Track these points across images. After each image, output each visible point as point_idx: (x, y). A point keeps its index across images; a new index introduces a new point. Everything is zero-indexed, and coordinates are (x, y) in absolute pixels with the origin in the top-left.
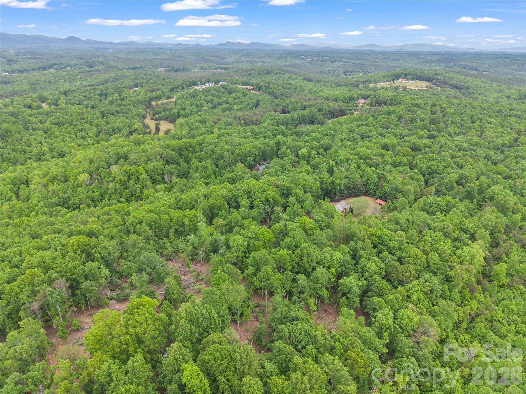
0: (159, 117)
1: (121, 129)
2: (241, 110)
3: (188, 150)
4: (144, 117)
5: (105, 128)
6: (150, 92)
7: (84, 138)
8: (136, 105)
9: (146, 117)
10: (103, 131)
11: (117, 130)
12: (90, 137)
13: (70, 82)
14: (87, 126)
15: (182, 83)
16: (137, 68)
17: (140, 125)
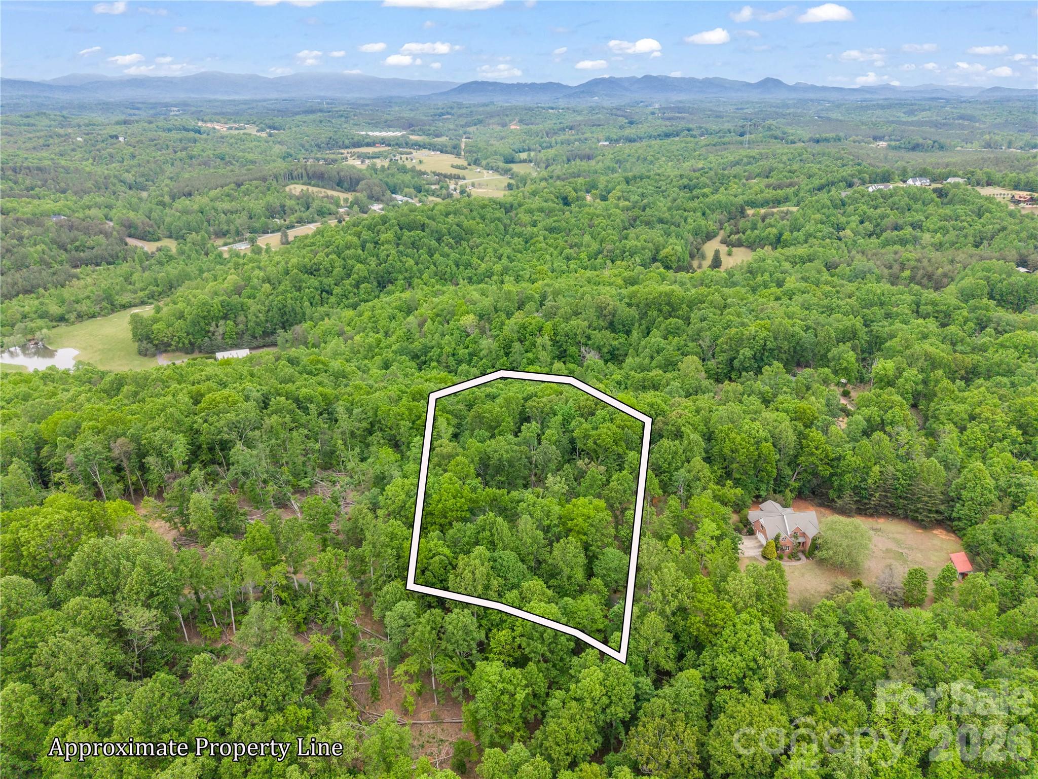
0: (739, 239)
1: (635, 253)
2: (939, 247)
3: (660, 311)
4: (709, 237)
5: (610, 247)
6: (774, 188)
7: (568, 259)
8: (708, 211)
9: (715, 236)
10: (605, 253)
11: (627, 253)
12: (579, 259)
13: (678, 160)
14: (587, 238)
15: (852, 176)
16: (827, 140)
17: (676, 251)
